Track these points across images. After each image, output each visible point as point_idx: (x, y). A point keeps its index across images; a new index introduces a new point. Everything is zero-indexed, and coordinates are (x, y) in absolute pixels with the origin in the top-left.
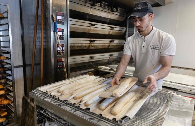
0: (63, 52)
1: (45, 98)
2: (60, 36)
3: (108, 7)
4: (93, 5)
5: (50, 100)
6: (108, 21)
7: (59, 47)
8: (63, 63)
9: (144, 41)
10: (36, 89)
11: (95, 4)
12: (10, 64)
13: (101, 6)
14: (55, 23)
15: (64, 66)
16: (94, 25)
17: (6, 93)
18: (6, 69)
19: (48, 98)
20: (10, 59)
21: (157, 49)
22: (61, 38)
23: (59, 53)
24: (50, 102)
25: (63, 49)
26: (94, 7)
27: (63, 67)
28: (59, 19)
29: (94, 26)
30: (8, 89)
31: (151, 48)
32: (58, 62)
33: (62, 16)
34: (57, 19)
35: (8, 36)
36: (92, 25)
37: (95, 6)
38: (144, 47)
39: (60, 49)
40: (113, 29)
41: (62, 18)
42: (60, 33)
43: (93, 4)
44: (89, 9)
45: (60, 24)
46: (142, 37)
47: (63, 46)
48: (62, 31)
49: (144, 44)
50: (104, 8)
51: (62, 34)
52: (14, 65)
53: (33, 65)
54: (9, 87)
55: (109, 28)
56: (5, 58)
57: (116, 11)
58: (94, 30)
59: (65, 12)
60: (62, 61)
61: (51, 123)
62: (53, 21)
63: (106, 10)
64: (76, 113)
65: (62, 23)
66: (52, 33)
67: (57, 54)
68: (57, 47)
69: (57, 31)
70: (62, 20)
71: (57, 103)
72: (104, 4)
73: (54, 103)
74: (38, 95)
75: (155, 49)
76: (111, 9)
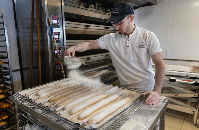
0: (61, 54)
1: (23, 101)
2: (56, 39)
3: (102, 8)
4: (87, 7)
5: (27, 104)
6: (102, 22)
7: (56, 50)
8: (61, 65)
9: (128, 40)
10: (17, 93)
11: (90, 6)
12: (9, 69)
13: (95, 8)
14: (51, 27)
15: (62, 68)
16: (89, 26)
17: (6, 97)
18: (4, 74)
19: (26, 102)
20: (8, 63)
21: (142, 47)
22: (58, 41)
23: (56, 56)
24: (26, 105)
25: (60, 52)
26: (88, 9)
27: (61, 70)
28: (54, 23)
29: (89, 28)
30: (7, 93)
31: (137, 47)
32: (56, 65)
33: (58, 19)
34: (53, 23)
35: (5, 41)
36: (87, 26)
37: (89, 7)
38: (128, 46)
39: (57, 52)
40: (108, 29)
41: (58, 22)
42: (56, 37)
43: (86, 5)
44: (83, 11)
45: (56, 27)
46: (125, 36)
47: (60, 49)
48: (58, 34)
49: (128, 43)
50: (98, 9)
51: (59, 37)
52: (12, 69)
53: (31, 68)
54: (8, 91)
55: (103, 28)
56: (3, 63)
57: (110, 11)
58: (89, 32)
59: (60, 16)
60: (60, 64)
61: (31, 125)
62: (49, 25)
63: (100, 11)
64: (46, 116)
65: (58, 27)
66: (48, 37)
67: (55, 57)
68: (54, 50)
69: (54, 35)
70: (58, 23)
71: (32, 107)
72: (98, 5)
73: (29, 107)
74: (17, 99)
75: (141, 47)
76: (104, 10)
